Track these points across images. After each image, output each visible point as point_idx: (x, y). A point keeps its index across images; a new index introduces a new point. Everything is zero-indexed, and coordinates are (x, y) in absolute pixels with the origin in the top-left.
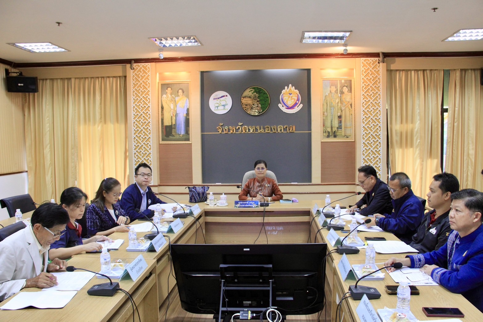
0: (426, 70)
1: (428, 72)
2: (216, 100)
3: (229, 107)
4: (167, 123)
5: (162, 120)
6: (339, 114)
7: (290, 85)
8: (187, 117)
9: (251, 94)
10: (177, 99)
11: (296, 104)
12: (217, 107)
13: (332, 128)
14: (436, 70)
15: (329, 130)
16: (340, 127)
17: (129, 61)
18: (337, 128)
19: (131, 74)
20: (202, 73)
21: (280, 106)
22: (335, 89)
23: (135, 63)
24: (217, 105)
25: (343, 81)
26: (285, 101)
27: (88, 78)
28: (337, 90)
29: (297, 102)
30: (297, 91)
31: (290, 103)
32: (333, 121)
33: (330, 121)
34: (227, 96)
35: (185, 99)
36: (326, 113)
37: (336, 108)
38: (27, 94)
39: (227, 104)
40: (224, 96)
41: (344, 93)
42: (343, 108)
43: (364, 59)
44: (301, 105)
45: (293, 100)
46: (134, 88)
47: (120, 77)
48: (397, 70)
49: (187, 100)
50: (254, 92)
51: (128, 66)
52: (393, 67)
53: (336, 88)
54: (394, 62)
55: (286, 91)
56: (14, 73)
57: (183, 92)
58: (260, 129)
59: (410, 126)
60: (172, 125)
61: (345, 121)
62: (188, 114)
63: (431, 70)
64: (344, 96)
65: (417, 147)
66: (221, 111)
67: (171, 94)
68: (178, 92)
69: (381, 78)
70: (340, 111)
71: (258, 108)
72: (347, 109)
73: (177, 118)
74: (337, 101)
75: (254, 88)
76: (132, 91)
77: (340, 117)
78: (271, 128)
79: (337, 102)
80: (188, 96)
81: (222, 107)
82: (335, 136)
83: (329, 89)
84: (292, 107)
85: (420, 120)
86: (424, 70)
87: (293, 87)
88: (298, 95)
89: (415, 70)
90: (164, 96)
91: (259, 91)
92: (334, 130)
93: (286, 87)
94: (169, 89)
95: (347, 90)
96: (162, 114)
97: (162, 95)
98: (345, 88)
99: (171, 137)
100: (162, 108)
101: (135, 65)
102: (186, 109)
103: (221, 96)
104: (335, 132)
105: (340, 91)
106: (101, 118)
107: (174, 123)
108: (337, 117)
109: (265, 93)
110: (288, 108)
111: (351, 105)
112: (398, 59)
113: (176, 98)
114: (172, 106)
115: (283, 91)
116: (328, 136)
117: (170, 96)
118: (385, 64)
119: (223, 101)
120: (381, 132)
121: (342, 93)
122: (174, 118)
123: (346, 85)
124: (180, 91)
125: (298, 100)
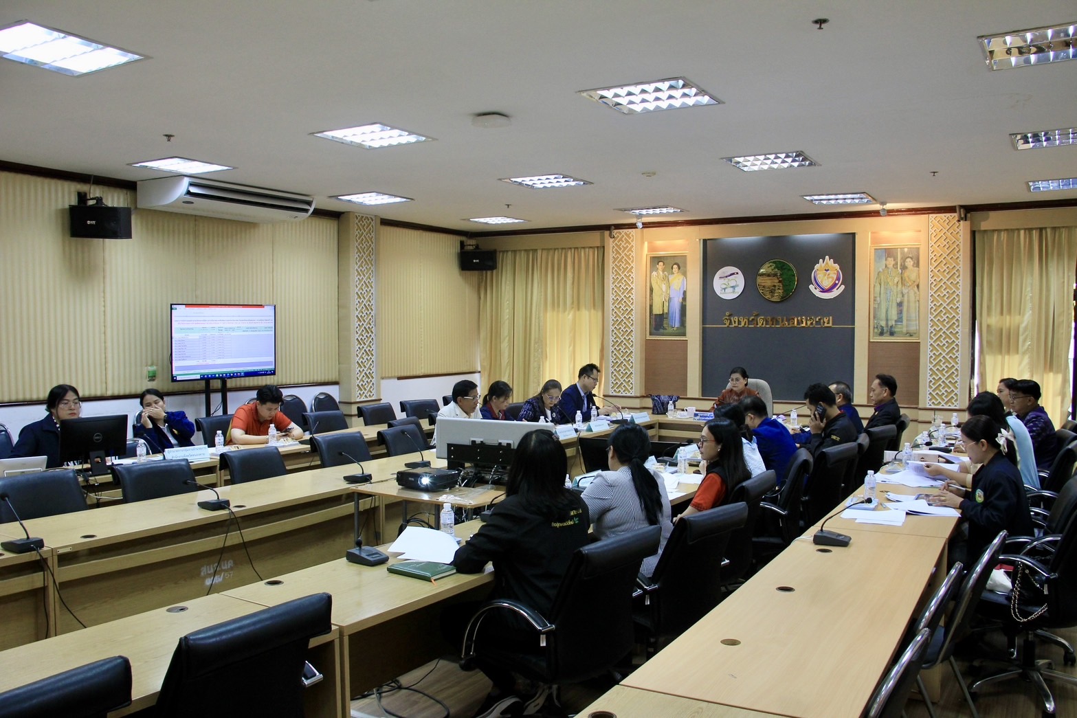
0: (1046, 228)
1: (1049, 230)
2: (722, 280)
3: (740, 290)
4: (657, 310)
5: (651, 306)
6: (899, 300)
7: (827, 257)
8: (684, 303)
9: (771, 271)
10: (671, 277)
11: (834, 285)
12: (725, 289)
13: (887, 320)
14: (1064, 227)
15: (883, 323)
16: (900, 320)
17: (607, 227)
18: (896, 321)
19: (610, 244)
20: (705, 241)
21: (811, 287)
22: (893, 263)
23: (615, 229)
24: (724, 286)
25: (906, 250)
26: (819, 280)
27: (558, 249)
28: (897, 264)
29: (837, 282)
30: (837, 266)
31: (827, 283)
32: (889, 310)
33: (884, 311)
34: (737, 273)
35: (681, 277)
36: (878, 299)
37: (895, 291)
38: (484, 272)
39: (738, 286)
40: (733, 274)
41: (906, 268)
42: (905, 291)
43: (934, 215)
44: (843, 287)
45: (830, 280)
46: (613, 262)
47: (598, 247)
48: (994, 231)
49: (683, 280)
50: (775, 268)
51: (607, 233)
52: (984, 226)
53: (894, 260)
54: (986, 219)
55: (821, 266)
56: (470, 245)
57: (679, 268)
58: (782, 321)
59: (1017, 318)
60: (663, 314)
61: (908, 311)
62: (684, 299)
63: (1054, 229)
64: (906, 274)
65: (1024, 353)
66: (729, 295)
67: (663, 271)
68: (672, 268)
69: (961, 245)
70: (900, 296)
71: (780, 291)
72: (912, 294)
73: (671, 304)
74: (896, 280)
75: (774, 262)
76: (611, 267)
77: (900, 305)
78: (798, 320)
79: (896, 282)
80: (685, 274)
81: (731, 290)
82: (892, 334)
83: (884, 262)
84: (829, 290)
85: (1032, 309)
86: (1041, 229)
87: (832, 260)
88: (838, 272)
89: (1025, 229)
90: (654, 273)
91: (781, 266)
92: (890, 324)
93: (821, 260)
94: (661, 264)
95: (912, 263)
96: (651, 299)
97: (651, 273)
98: (908, 260)
99: (661, 331)
100: (651, 290)
101: (615, 232)
102: (682, 293)
103: (729, 274)
104: (891, 327)
105: (901, 265)
106: (573, 303)
107: (666, 311)
108: (895, 305)
109: (790, 270)
110: (824, 291)
111: (918, 286)
112: (992, 214)
113: (670, 276)
114: (664, 287)
115: (817, 267)
116: (882, 334)
117: (661, 273)
118: (968, 223)
119: (732, 281)
120: (960, 328)
121: (904, 268)
122: (666, 304)
123: (910, 256)
124: (675, 266)
125: (838, 279)
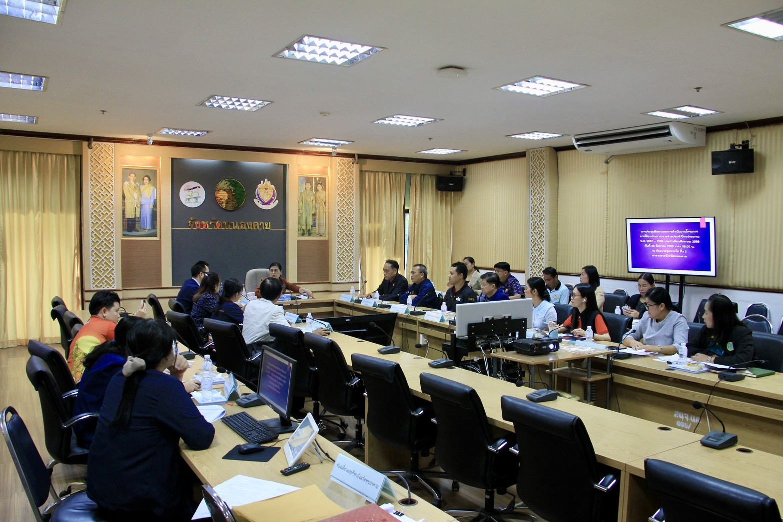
0: (392, 172)
1: (393, 174)
2: (187, 192)
3: (202, 200)
4: (130, 215)
5: (124, 211)
6: (313, 212)
7: (266, 180)
8: (155, 210)
9: (227, 187)
10: (142, 188)
11: (272, 200)
12: (189, 199)
13: (306, 225)
14: (400, 173)
15: (304, 227)
16: (314, 225)
17: (88, 139)
18: (312, 226)
19: (88, 154)
20: (173, 160)
21: (255, 201)
22: (310, 186)
23: (94, 141)
24: (189, 197)
25: (318, 179)
26: (261, 196)
28: (312, 187)
29: (273, 198)
30: (273, 187)
31: (266, 199)
32: (308, 218)
33: (304, 219)
34: (199, 187)
35: (152, 188)
36: (301, 211)
37: (311, 206)
39: (200, 197)
40: (196, 188)
41: (318, 190)
42: (317, 206)
43: (340, 158)
44: (277, 201)
45: (269, 196)
46: (92, 171)
48: (366, 171)
49: (154, 190)
50: (230, 185)
51: (85, 144)
52: (364, 168)
53: (311, 185)
54: (365, 164)
55: (262, 185)
57: (150, 180)
58: (235, 225)
59: (377, 225)
60: (135, 218)
61: (319, 220)
62: (155, 206)
63: (396, 173)
64: (318, 194)
65: (384, 246)
66: (193, 204)
67: (135, 182)
68: (143, 179)
69: (354, 179)
70: (314, 209)
71: (233, 203)
72: (321, 207)
73: (142, 210)
74: (312, 198)
75: (229, 181)
76: (90, 175)
77: (314, 215)
78: (247, 225)
79: (312, 200)
80: (155, 185)
81: (194, 200)
82: (310, 234)
83: (304, 186)
84: (268, 203)
85: (387, 220)
86: (390, 173)
87: (269, 182)
88: (274, 190)
89: (382, 172)
90: (126, 183)
91: (234, 184)
92: (308, 228)
93: (262, 182)
94: (133, 175)
95: (321, 187)
96: (124, 204)
97: (123, 182)
98: (319, 185)
99: (134, 233)
100: (124, 197)
101: (94, 143)
102: (152, 201)
103: (193, 187)
104: (309, 230)
105: (315, 189)
106: (38, 206)
107: (138, 216)
108: (311, 215)
109: (241, 187)
110: (264, 204)
111: (325, 203)
112: (368, 161)
113: (141, 186)
114: (136, 195)
115: (259, 186)
116: (303, 234)
117: (133, 183)
118: (358, 165)
119: (195, 193)
120: (354, 231)
121: (316, 190)
122: (138, 210)
123: (320, 183)
124: (146, 178)
125: (274, 196)
